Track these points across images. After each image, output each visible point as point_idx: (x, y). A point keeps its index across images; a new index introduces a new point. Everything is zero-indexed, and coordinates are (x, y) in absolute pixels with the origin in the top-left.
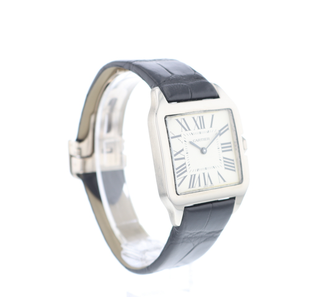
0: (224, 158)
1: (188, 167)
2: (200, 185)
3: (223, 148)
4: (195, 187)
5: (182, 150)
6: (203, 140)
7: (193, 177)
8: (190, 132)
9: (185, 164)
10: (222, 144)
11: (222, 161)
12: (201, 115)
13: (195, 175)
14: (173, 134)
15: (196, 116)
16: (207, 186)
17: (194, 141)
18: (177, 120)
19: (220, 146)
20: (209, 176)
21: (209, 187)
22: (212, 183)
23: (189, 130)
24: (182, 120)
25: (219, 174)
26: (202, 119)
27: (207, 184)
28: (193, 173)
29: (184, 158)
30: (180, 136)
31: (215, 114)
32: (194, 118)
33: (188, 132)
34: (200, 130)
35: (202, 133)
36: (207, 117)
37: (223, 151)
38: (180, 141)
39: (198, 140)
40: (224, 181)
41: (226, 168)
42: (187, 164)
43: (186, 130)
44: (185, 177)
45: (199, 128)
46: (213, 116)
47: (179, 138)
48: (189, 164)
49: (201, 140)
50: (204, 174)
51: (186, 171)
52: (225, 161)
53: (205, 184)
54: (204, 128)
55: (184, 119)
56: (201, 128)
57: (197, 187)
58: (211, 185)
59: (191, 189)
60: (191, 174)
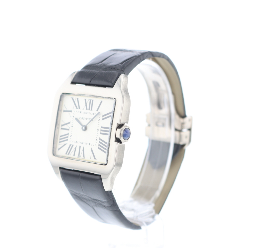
0: (100, 139)
1: (69, 137)
2: (74, 155)
3: (101, 130)
4: (70, 155)
5: (69, 123)
6: (87, 119)
7: (71, 146)
8: (79, 110)
9: (68, 134)
10: (102, 127)
11: (98, 142)
12: (92, 99)
13: (73, 145)
14: (66, 109)
15: (88, 99)
16: (80, 157)
17: (80, 118)
18: (73, 99)
19: (100, 129)
20: (83, 150)
21: (81, 159)
22: (84, 156)
23: (79, 108)
24: (76, 99)
25: (92, 151)
26: (92, 102)
27: (80, 156)
28: (72, 144)
29: (68, 130)
30: (71, 111)
31: (104, 100)
32: (85, 100)
33: (78, 110)
34: (88, 111)
35: (89, 113)
36: (97, 102)
37: (101, 133)
38: (70, 115)
39: (83, 119)
40: (95, 158)
41: (99, 148)
42: (69, 135)
43: (77, 108)
44: (65, 144)
45: (87, 109)
46: (102, 101)
47: (70, 113)
48: (71, 135)
49: (86, 119)
50: (80, 147)
51: (67, 140)
52: (100, 142)
53: (79, 156)
54: (91, 110)
55: (78, 99)
56: (89, 109)
57: (71, 155)
58: (83, 158)
59: (67, 156)
60: (71, 144)
